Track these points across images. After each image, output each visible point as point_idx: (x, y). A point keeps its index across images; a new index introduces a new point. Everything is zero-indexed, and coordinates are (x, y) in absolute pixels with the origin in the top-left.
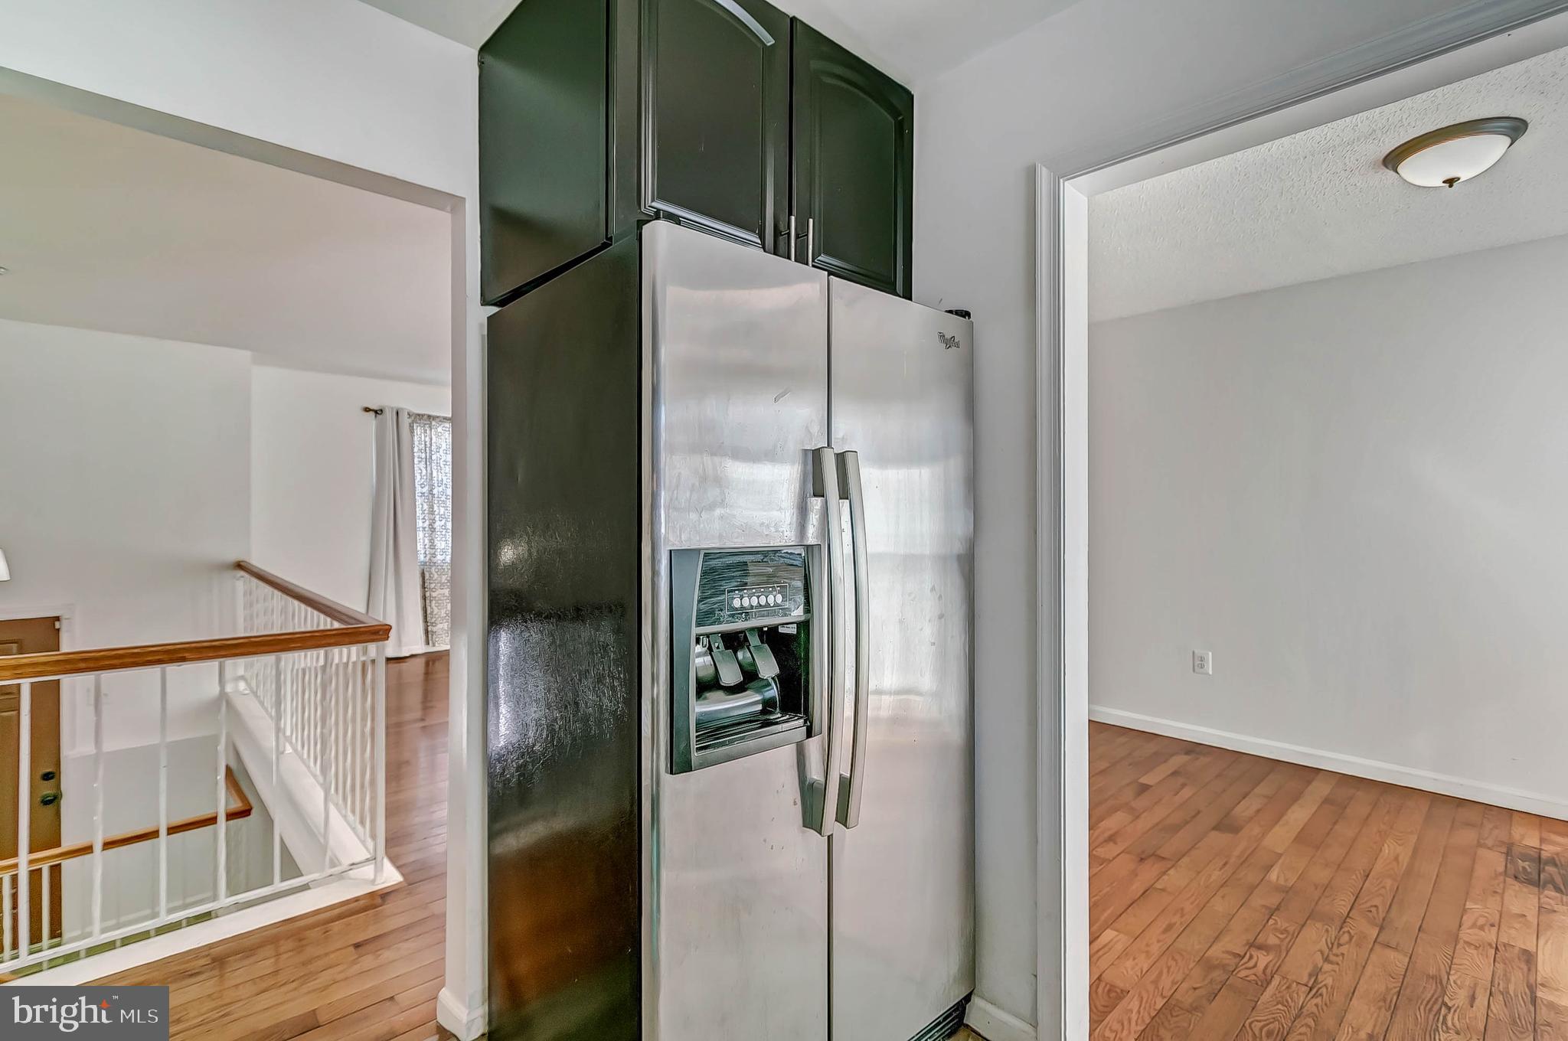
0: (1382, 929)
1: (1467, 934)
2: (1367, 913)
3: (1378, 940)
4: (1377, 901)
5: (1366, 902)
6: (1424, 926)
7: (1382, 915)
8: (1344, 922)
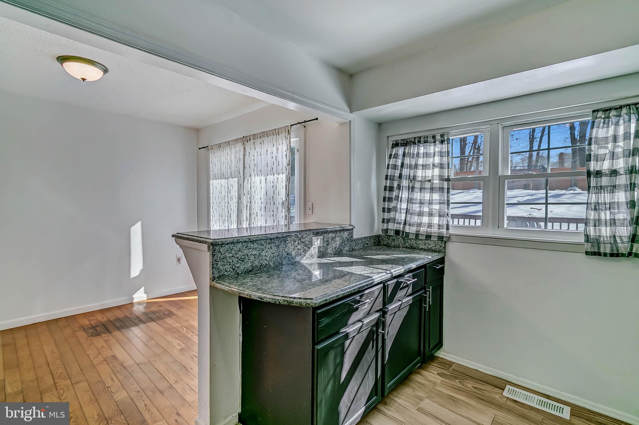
0: (70, 379)
1: (95, 362)
2: (61, 377)
3: (73, 383)
4: (60, 371)
5: (57, 373)
6: (82, 368)
7: (66, 374)
8: (56, 386)
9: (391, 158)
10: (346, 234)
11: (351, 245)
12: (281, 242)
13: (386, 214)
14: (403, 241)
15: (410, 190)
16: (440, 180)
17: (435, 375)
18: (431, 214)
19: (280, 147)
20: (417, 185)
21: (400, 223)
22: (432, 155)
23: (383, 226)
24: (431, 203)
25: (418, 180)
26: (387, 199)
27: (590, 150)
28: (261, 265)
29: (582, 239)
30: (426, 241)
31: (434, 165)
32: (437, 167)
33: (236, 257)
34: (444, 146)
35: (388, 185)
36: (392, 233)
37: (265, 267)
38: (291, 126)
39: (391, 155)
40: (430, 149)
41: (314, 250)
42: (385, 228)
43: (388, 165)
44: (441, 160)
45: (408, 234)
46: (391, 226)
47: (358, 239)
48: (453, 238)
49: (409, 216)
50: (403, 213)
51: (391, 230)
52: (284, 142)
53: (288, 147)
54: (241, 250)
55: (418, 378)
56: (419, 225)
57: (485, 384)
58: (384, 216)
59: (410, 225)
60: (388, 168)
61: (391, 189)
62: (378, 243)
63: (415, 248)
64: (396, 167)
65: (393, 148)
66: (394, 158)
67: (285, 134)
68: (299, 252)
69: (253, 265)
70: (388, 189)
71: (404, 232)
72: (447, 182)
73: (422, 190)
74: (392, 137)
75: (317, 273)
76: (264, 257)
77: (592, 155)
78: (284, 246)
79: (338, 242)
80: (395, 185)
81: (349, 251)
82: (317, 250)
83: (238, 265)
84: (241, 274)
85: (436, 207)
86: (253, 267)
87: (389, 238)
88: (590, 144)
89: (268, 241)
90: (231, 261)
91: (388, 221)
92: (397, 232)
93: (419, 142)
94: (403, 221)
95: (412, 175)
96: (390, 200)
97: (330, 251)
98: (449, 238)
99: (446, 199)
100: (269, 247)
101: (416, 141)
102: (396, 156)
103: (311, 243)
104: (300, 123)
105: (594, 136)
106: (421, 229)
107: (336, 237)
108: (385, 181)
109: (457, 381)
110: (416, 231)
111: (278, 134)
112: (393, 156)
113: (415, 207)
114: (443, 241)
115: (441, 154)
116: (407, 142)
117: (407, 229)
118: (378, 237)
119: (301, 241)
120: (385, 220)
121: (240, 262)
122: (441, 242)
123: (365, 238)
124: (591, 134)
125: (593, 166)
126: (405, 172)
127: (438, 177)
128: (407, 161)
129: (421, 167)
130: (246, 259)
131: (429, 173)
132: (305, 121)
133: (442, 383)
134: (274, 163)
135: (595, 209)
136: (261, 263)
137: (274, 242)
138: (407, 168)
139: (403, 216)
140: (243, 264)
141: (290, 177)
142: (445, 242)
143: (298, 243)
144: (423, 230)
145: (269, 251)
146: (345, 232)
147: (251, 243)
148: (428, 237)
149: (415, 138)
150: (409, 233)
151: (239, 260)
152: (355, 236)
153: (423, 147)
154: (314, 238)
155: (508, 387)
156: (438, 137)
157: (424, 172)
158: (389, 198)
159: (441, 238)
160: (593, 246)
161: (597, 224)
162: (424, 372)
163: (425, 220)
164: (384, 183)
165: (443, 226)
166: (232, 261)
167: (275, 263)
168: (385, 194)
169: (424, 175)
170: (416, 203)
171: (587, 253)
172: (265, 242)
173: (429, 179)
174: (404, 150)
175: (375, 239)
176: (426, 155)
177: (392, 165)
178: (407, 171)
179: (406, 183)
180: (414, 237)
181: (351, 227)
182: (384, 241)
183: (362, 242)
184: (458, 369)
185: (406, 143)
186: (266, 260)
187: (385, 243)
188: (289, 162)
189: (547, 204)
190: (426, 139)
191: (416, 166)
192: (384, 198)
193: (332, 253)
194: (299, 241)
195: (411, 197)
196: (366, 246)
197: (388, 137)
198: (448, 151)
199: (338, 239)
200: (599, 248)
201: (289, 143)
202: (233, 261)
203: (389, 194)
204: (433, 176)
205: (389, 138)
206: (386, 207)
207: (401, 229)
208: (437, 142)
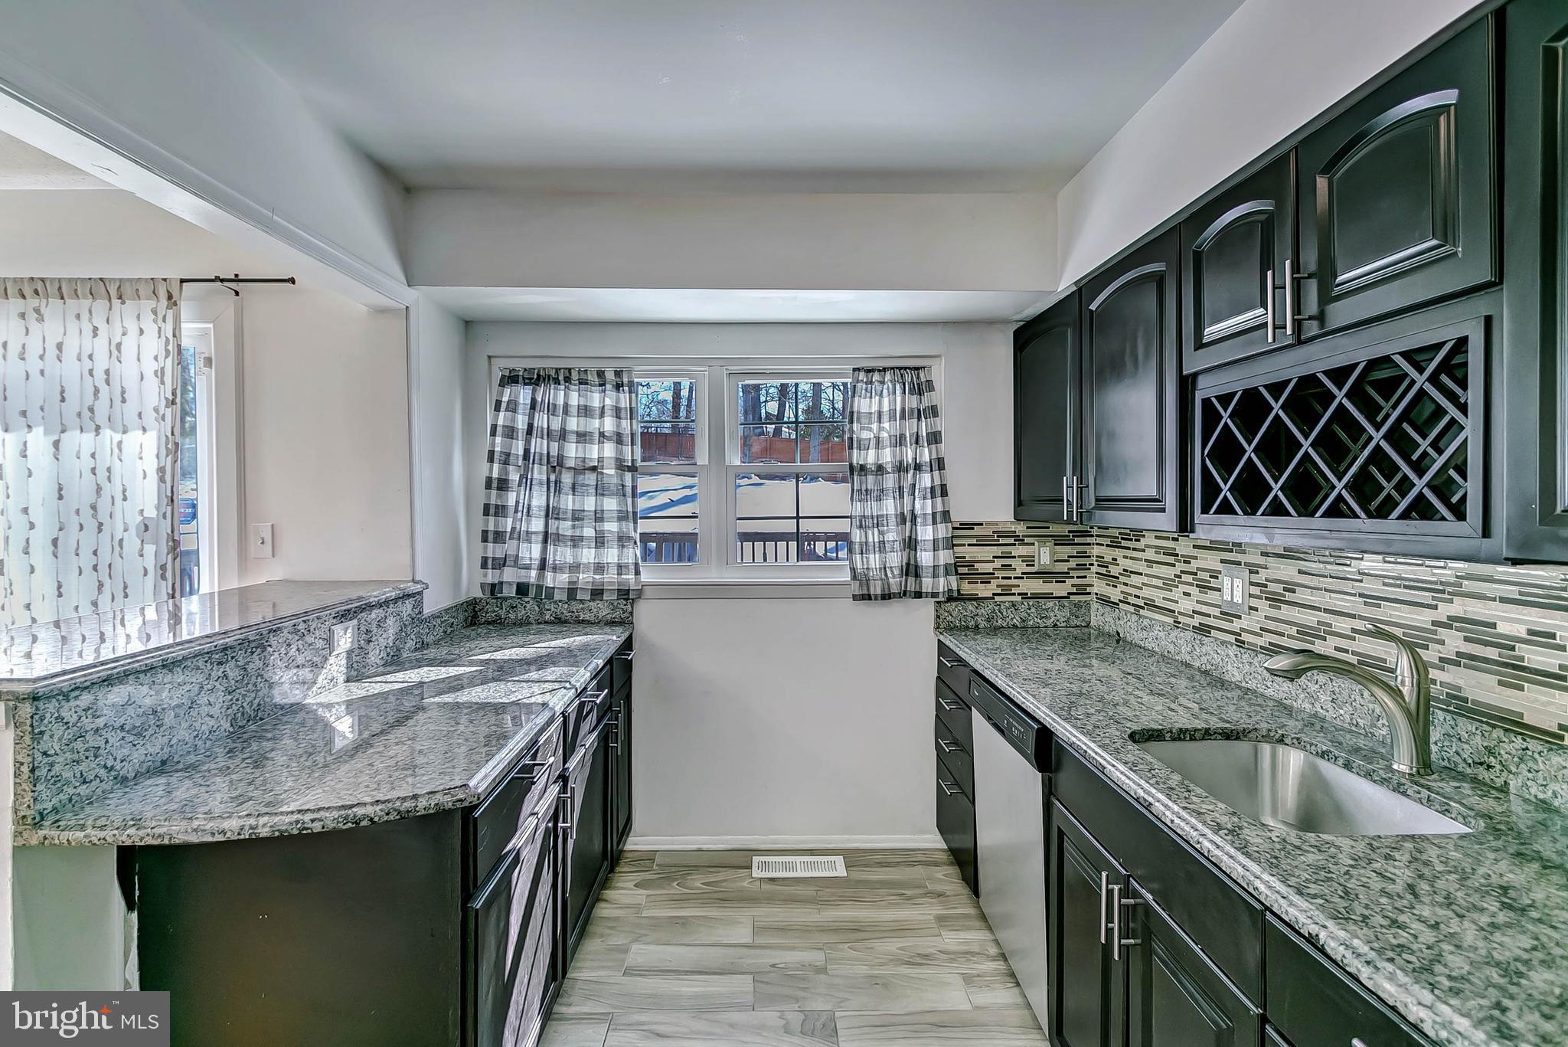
9: (499, 411)
10: (407, 608)
11: (419, 635)
12: (252, 653)
13: (490, 545)
14: (537, 608)
15: (552, 490)
16: (617, 468)
17: (631, 889)
18: (600, 541)
19: (129, 345)
20: (567, 479)
21: (528, 567)
22: (597, 412)
23: (485, 575)
24: (599, 517)
25: (568, 466)
26: (492, 511)
27: (851, 431)
28: (197, 736)
29: (847, 577)
30: (591, 604)
31: (602, 435)
32: (609, 439)
33: (117, 725)
34: (621, 395)
35: (495, 475)
36: (510, 592)
37: (207, 739)
38: (182, 281)
39: (498, 404)
40: (592, 398)
41: (337, 666)
42: (490, 579)
43: (494, 427)
44: (618, 426)
45: (551, 591)
46: (510, 575)
47: (434, 617)
48: (648, 591)
49: (551, 548)
50: (536, 542)
51: (510, 584)
52: (151, 328)
53: (170, 348)
54: (133, 700)
55: (602, 910)
56: (575, 567)
57: (720, 869)
58: (485, 552)
59: (555, 569)
60: (493, 433)
61: (503, 485)
62: (472, 621)
63: (566, 622)
64: (513, 432)
65: (502, 385)
66: (507, 410)
67: (152, 304)
68: (300, 673)
69: (172, 743)
70: (495, 484)
71: (542, 586)
72: (630, 474)
73: (579, 489)
74: (497, 359)
75: (345, 727)
76: (205, 710)
77: (855, 439)
78: (261, 665)
79: (391, 631)
80: (514, 476)
81: (416, 650)
82: (344, 662)
83: (126, 752)
84: (135, 777)
85: (611, 527)
86: (172, 746)
87: (501, 604)
88: (851, 422)
89: (217, 657)
90: (102, 744)
91: (500, 563)
92: (522, 589)
93: (568, 379)
94: (537, 562)
95: (554, 452)
96: (500, 510)
97: (374, 657)
98: (640, 593)
99: (630, 509)
100: (220, 674)
101: (561, 378)
102: (513, 407)
103: (329, 642)
104: (222, 281)
105: (855, 409)
106: (581, 578)
107: (386, 617)
108: (486, 465)
109: (675, 884)
110: (570, 583)
111: (120, 298)
112: (504, 406)
113: (563, 529)
114: (629, 599)
115: (617, 412)
116: (539, 375)
117: (549, 580)
118: (473, 603)
119: (306, 643)
120: (490, 562)
121: (132, 738)
122: (624, 602)
123: (447, 610)
124: (852, 407)
125: (857, 458)
126: (539, 445)
127: (613, 462)
128: (541, 420)
129: (573, 438)
130: (150, 726)
131: (593, 452)
132: (236, 275)
133: (649, 899)
134: (97, 391)
135: (861, 526)
136: (195, 730)
137: (233, 658)
138: (542, 438)
139: (536, 550)
140: (142, 743)
141: (176, 444)
142: (633, 599)
143: (298, 650)
144: (585, 578)
145: (218, 686)
146: (407, 602)
147: (165, 671)
148: (597, 593)
149: (557, 370)
150: (554, 588)
151: (128, 732)
152: (428, 610)
153: (577, 394)
154: (338, 629)
155: (756, 859)
156: (610, 376)
157: (580, 449)
158: (497, 506)
159: (624, 594)
160: (861, 585)
161: (864, 551)
162: (608, 894)
163: (588, 555)
164: (483, 470)
165: (627, 567)
166: (103, 742)
167: (235, 719)
168: (488, 497)
169: (581, 455)
170: (565, 519)
171: (855, 598)
172: (206, 662)
173: (592, 464)
174: (534, 393)
175: (466, 611)
176: (585, 411)
177: (504, 426)
178: (542, 444)
179: (540, 473)
180: (565, 598)
181: (418, 587)
182: (487, 613)
183: (442, 622)
184: (668, 860)
185: (536, 379)
186: (212, 716)
187: (491, 616)
188: (174, 393)
189: (798, 518)
190: (583, 376)
191: (563, 435)
192: (487, 507)
193: (378, 662)
194: (300, 642)
195: (555, 505)
196: (449, 630)
197: (490, 357)
198: (631, 408)
199: (390, 621)
200: (868, 589)
201: (174, 336)
202: (107, 742)
203: (499, 496)
204: (600, 460)
205: (492, 359)
206: (491, 528)
207: (533, 580)
208: (608, 386)
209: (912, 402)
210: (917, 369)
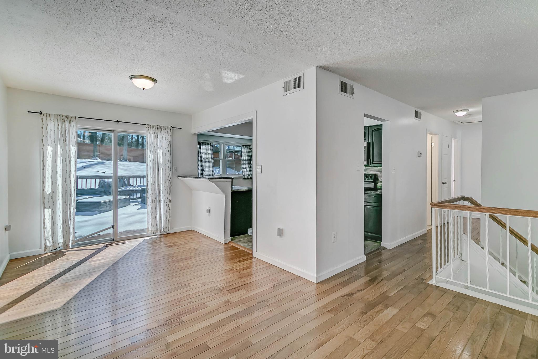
20: (204, 160)
22: (207, 150)
27: (242, 154)
32: (210, 154)
34: (211, 147)
40: (207, 147)
72: (213, 160)
85: (211, 168)
125: (243, 158)
138: (201, 153)
169: (205, 156)
204: (208, 157)
208: (209, 145)
209: (249, 150)
210: (250, 146)
